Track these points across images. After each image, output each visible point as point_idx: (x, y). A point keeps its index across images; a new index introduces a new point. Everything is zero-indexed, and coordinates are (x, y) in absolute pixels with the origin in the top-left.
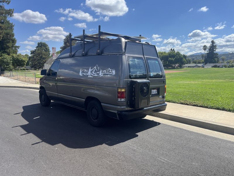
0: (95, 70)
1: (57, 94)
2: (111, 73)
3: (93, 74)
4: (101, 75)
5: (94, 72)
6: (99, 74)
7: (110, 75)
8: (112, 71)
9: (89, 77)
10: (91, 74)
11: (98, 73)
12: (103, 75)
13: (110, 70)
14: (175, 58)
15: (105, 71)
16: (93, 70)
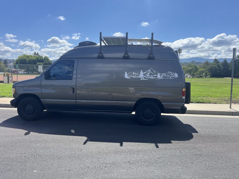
0: (150, 73)
1: (75, 101)
2: (172, 75)
3: (148, 77)
4: (160, 78)
5: (149, 75)
6: (156, 77)
7: (172, 77)
8: (173, 74)
9: (141, 79)
10: (145, 77)
11: (155, 75)
12: (162, 77)
13: (171, 74)
14: (43, 63)
15: (165, 74)
16: (146, 73)
